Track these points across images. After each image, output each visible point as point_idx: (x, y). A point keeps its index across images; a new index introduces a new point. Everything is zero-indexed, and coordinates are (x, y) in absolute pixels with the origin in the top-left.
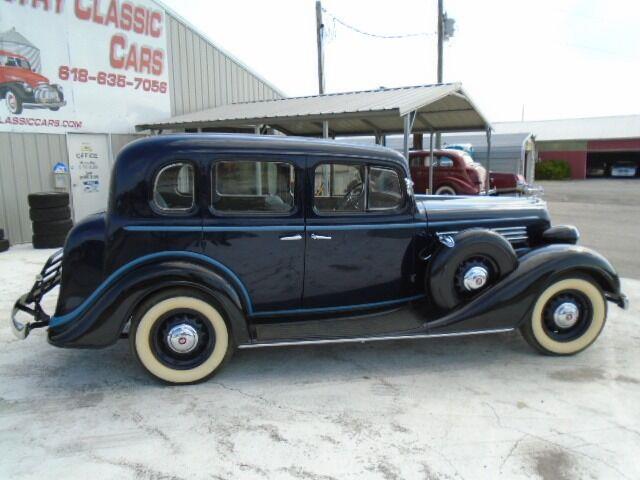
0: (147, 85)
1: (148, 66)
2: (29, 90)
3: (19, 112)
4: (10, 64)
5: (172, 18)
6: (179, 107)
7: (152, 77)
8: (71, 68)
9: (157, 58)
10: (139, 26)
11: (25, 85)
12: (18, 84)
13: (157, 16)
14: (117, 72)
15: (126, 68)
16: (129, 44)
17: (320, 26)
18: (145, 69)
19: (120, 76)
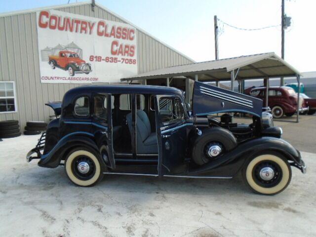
0: (127, 61)
1: (128, 53)
2: (77, 66)
3: (73, 75)
4: (71, 56)
5: (139, 31)
6: (142, 70)
7: (129, 58)
8: (95, 56)
9: (132, 49)
10: (124, 36)
11: (76, 64)
12: (73, 64)
13: (132, 31)
14: (114, 56)
15: (118, 55)
16: (120, 44)
17: (216, 27)
18: (127, 54)
19: (115, 58)
